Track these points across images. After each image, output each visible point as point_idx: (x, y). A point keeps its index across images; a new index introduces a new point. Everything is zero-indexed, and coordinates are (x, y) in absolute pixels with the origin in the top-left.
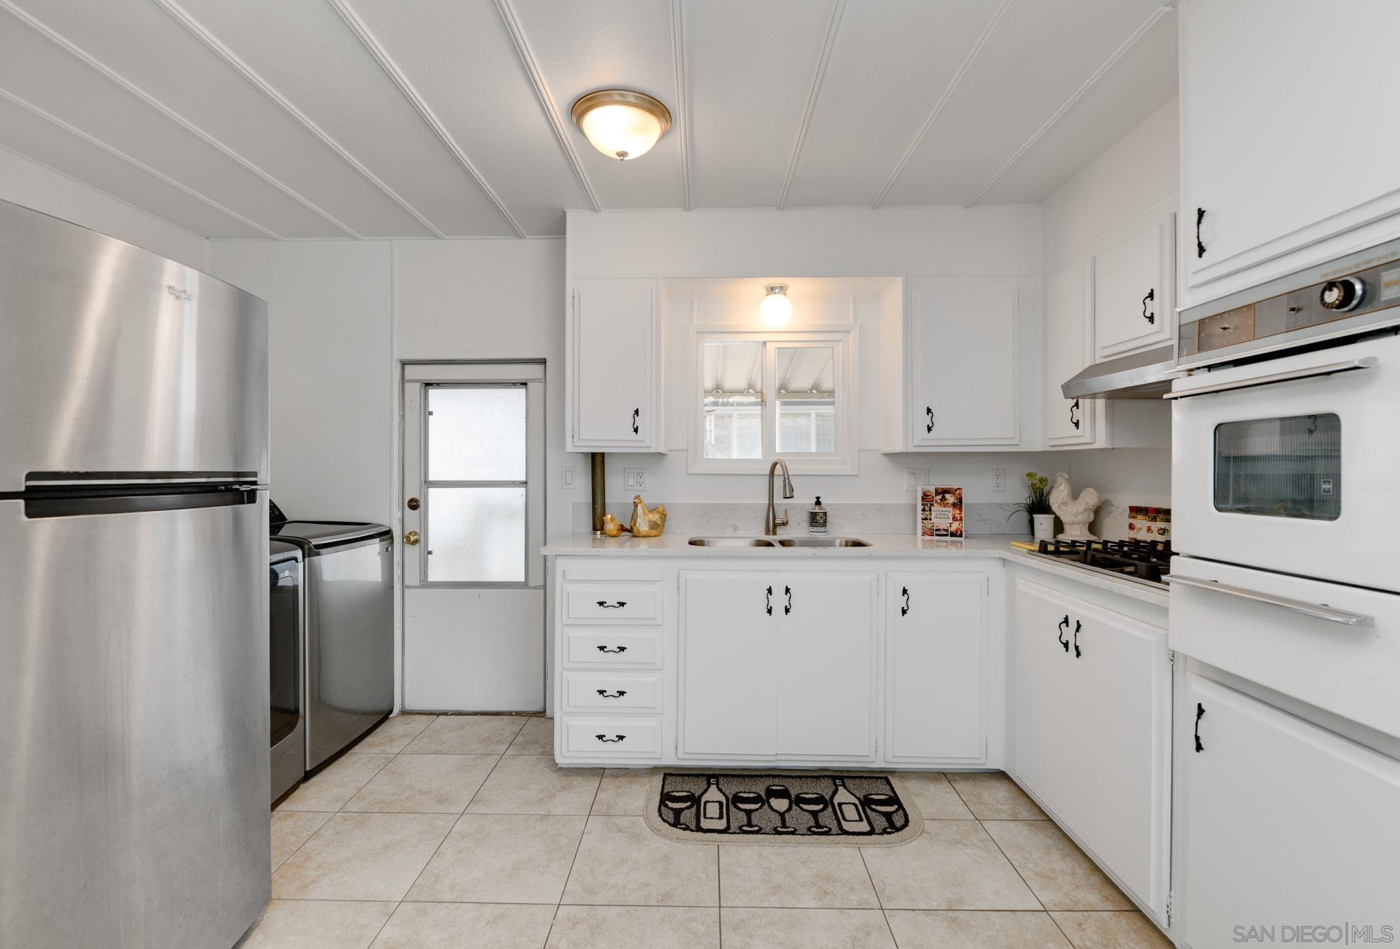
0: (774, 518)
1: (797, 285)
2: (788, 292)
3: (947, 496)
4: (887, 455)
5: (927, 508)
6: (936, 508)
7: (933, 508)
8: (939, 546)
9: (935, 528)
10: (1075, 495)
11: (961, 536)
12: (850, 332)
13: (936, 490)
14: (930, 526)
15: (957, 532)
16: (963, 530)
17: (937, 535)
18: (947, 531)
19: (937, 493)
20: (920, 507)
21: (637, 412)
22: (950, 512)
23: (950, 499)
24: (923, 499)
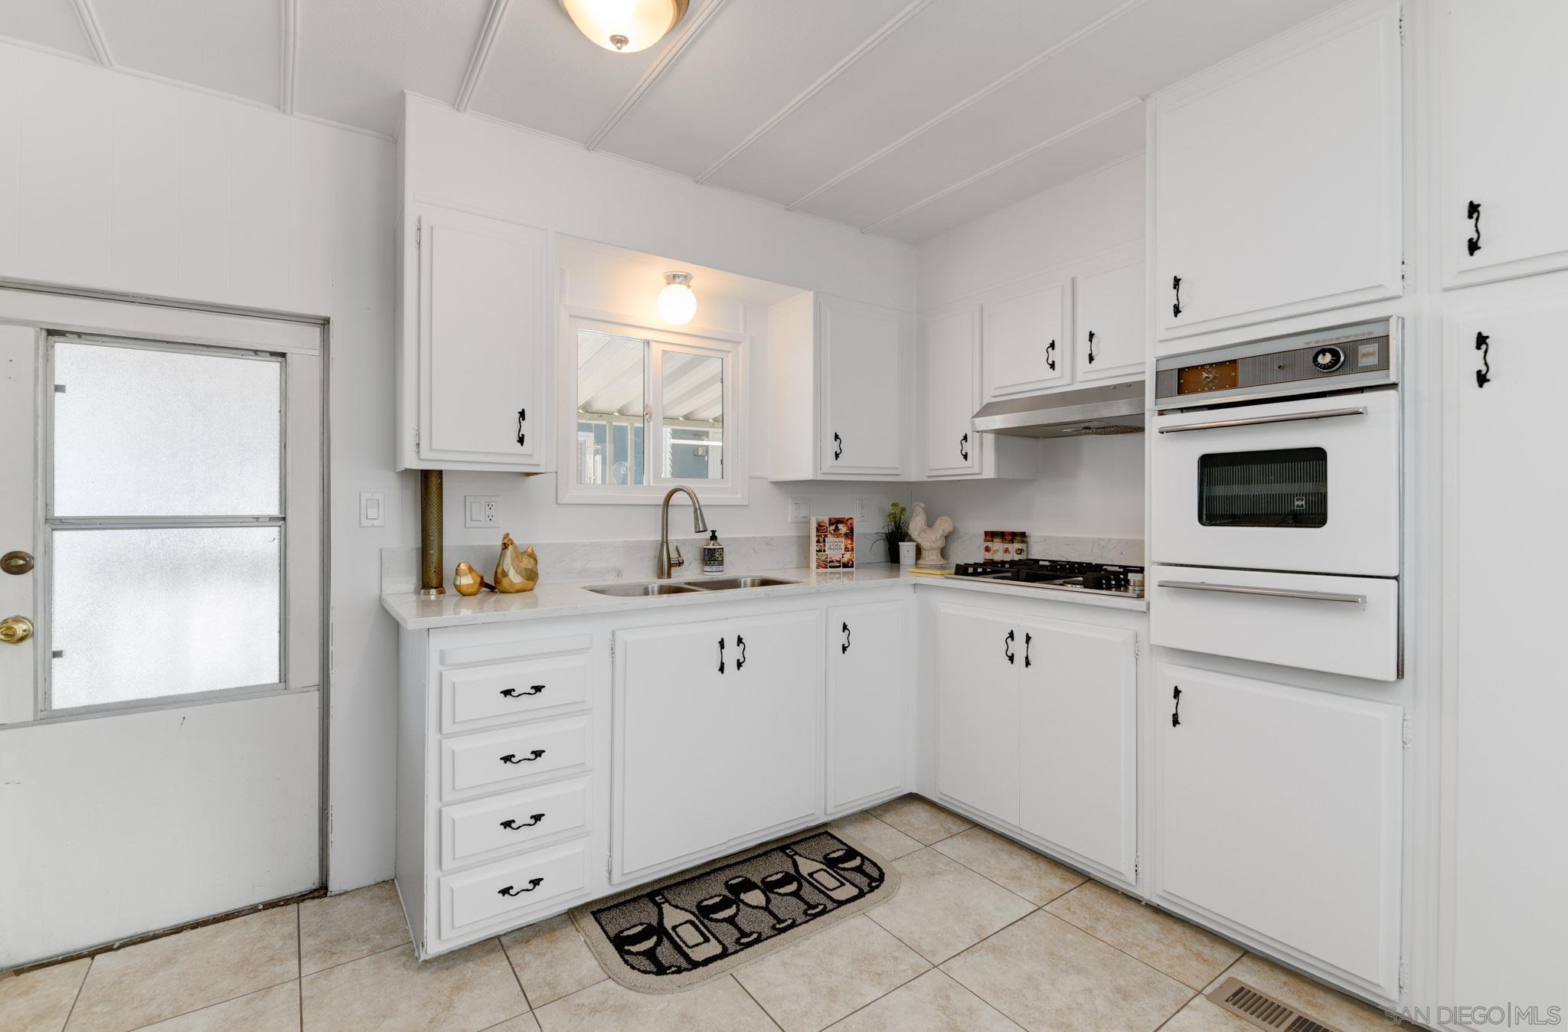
0: (668, 557)
1: (703, 277)
2: (692, 283)
3: (840, 526)
4: (775, 483)
5: (821, 539)
6: (830, 539)
7: (826, 539)
8: (833, 579)
9: (828, 560)
10: (930, 524)
11: (852, 567)
12: (739, 343)
13: (830, 520)
14: (823, 558)
15: (849, 563)
16: (854, 560)
17: (831, 567)
18: (839, 562)
19: (831, 523)
20: (814, 539)
21: (523, 414)
22: (842, 542)
23: (843, 529)
24: (818, 530)
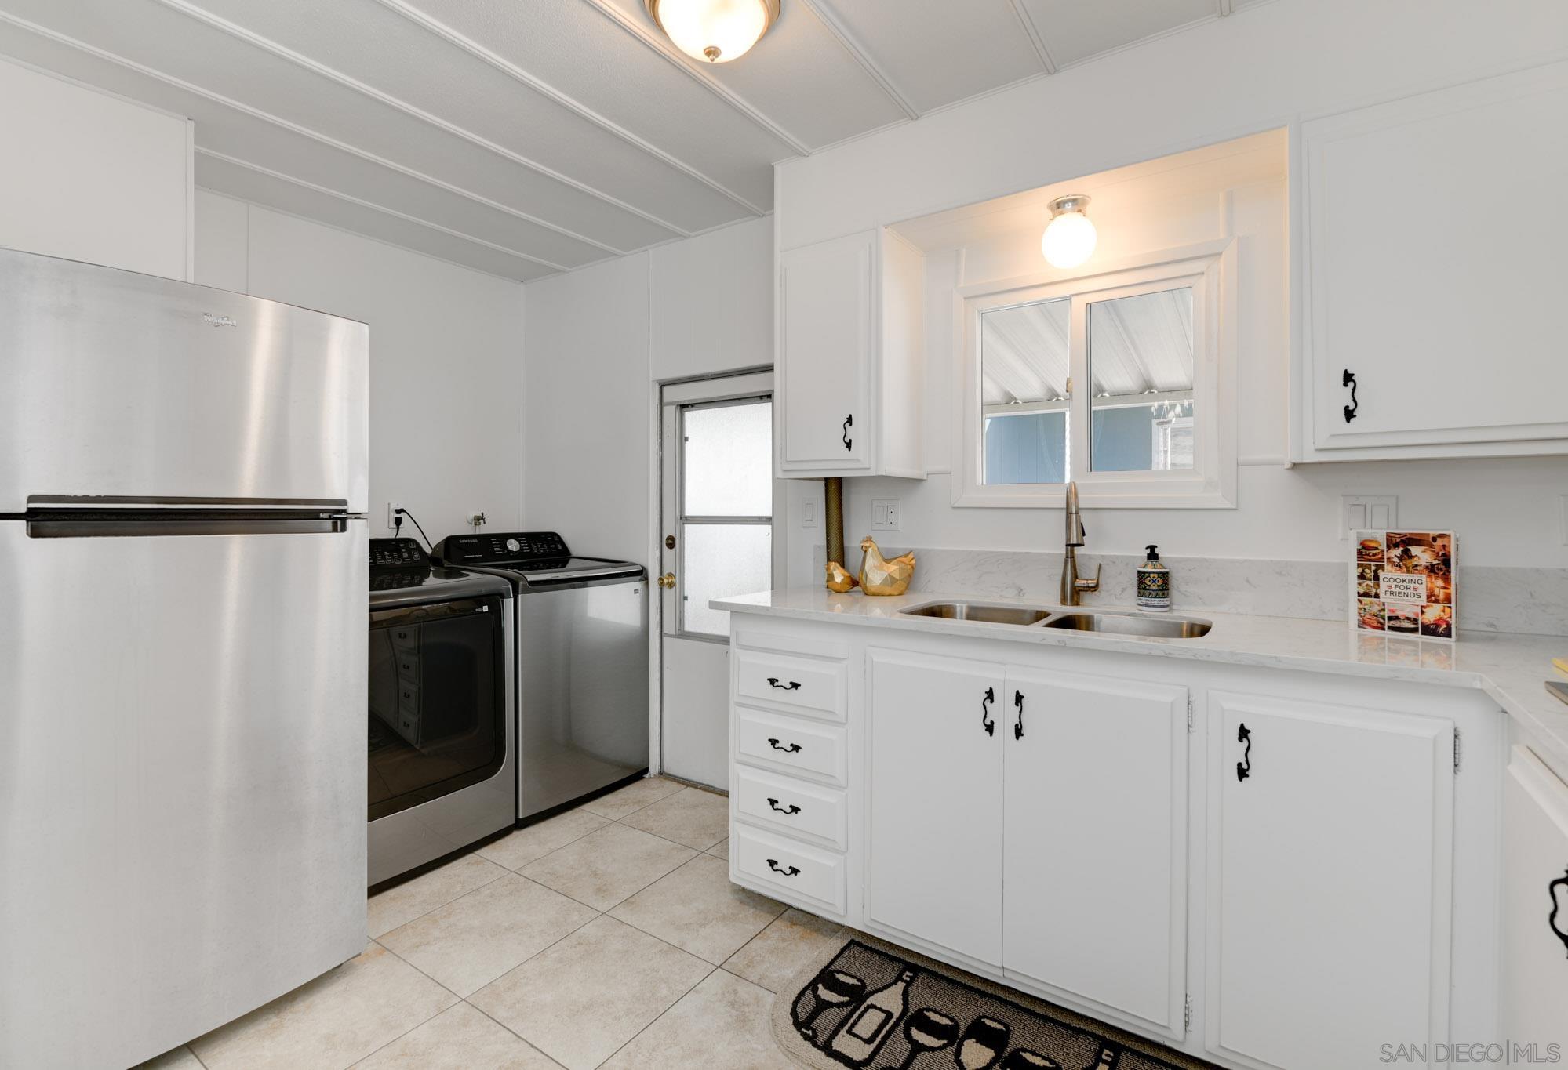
0: (1075, 577)
2: (1086, 206)
3: (1415, 550)
5: (1369, 573)
6: (1388, 573)
7: (1381, 574)
8: (1397, 652)
9: (1387, 614)
11: (1447, 633)
12: (1220, 254)
13: (1390, 537)
14: (1375, 609)
15: (1438, 626)
16: (1453, 621)
17: (1391, 628)
18: (1415, 621)
19: (1392, 543)
20: (1353, 571)
21: (850, 419)
22: (1423, 583)
23: (1422, 556)
24: (1360, 555)
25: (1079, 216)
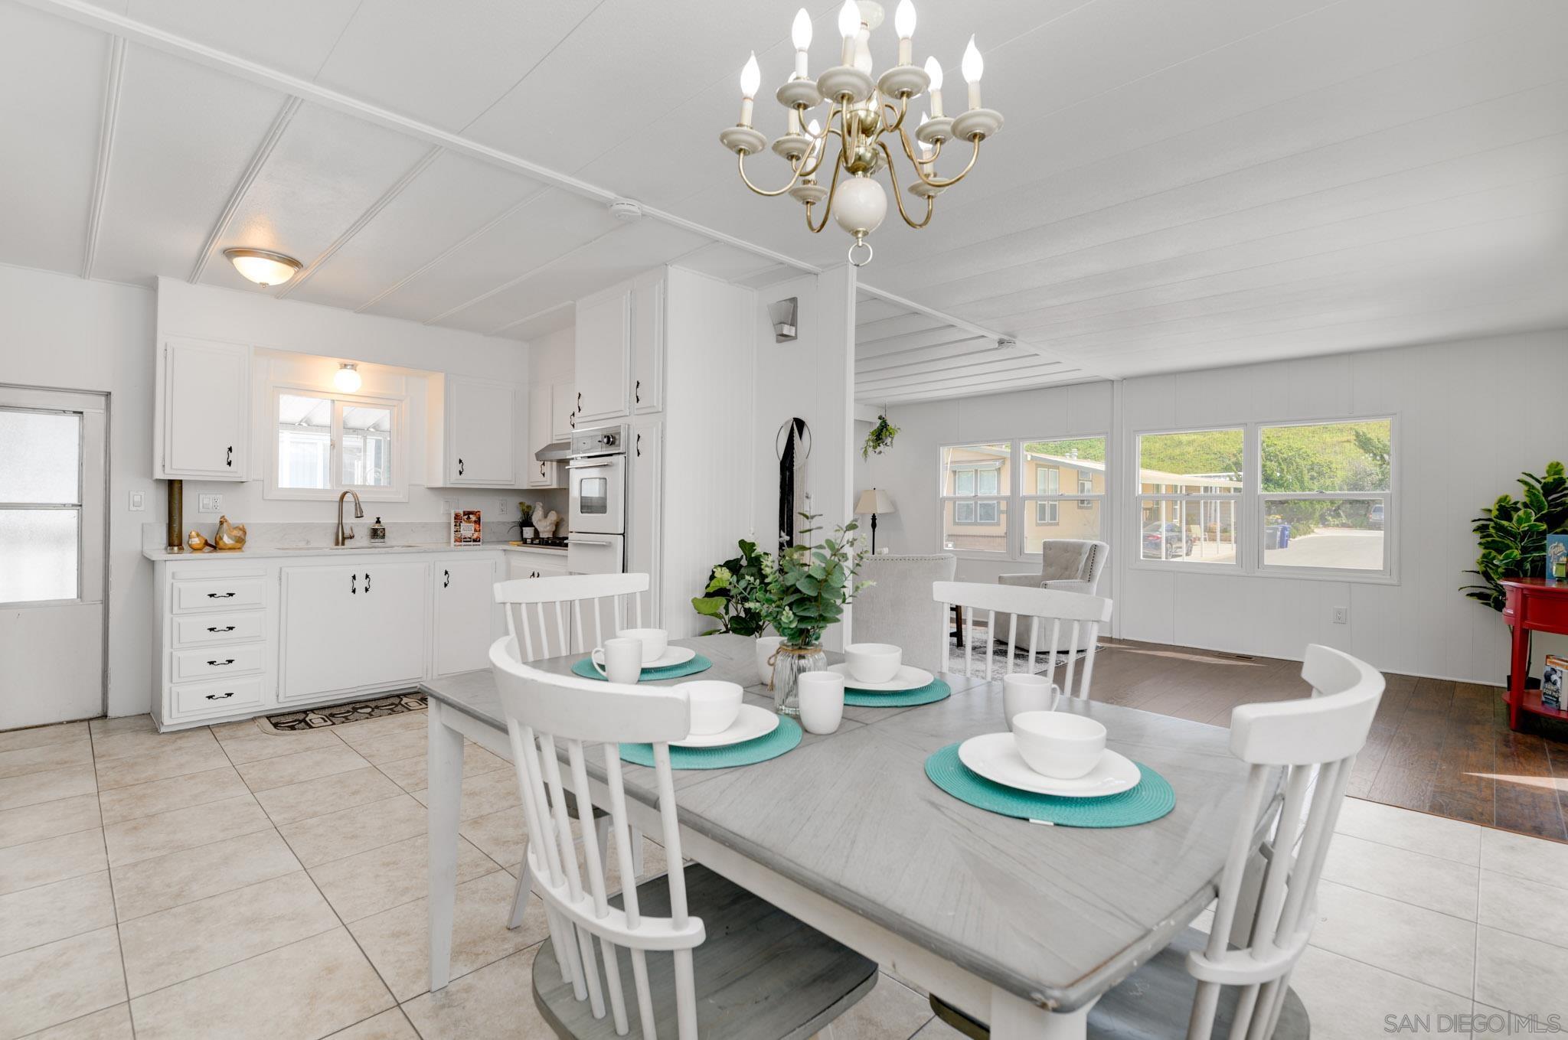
0: (343, 533)
1: (362, 366)
3: (471, 516)
4: (428, 488)
5: (458, 524)
6: (463, 524)
7: (461, 524)
8: (466, 549)
9: (463, 537)
10: (546, 516)
11: (479, 541)
12: (403, 400)
13: (464, 512)
14: (459, 536)
15: (477, 539)
16: (481, 538)
17: (464, 542)
18: (470, 538)
19: (465, 513)
20: (453, 524)
21: (230, 449)
22: (472, 526)
23: (473, 518)
24: (455, 518)
25: (353, 371)
